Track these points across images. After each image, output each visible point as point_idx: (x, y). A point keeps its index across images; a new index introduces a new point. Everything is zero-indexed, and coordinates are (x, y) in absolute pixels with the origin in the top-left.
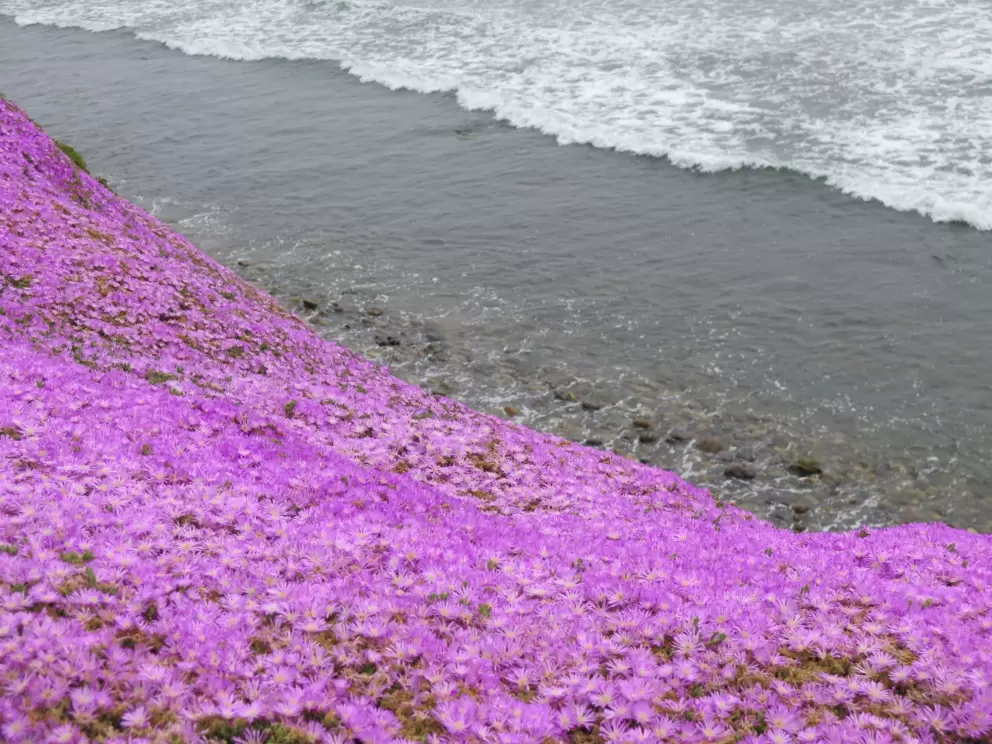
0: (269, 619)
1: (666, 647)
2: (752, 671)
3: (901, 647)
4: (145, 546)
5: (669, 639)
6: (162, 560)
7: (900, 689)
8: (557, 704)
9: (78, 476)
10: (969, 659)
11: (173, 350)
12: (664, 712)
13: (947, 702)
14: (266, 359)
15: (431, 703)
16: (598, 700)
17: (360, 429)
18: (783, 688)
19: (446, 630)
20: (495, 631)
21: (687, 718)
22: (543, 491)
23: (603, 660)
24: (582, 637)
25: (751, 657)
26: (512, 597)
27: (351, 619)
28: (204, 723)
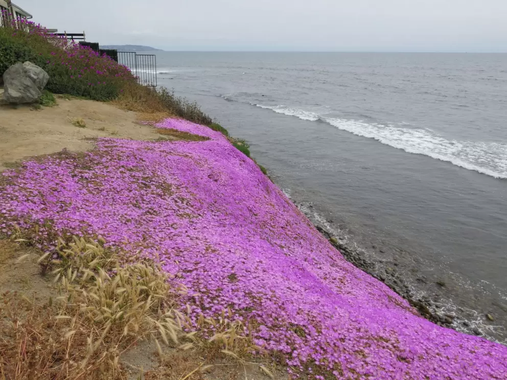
0: (300, 309)
1: (359, 330)
2: (371, 337)
3: (398, 340)
4: (283, 291)
5: (360, 329)
6: (285, 294)
7: (395, 347)
8: (339, 334)
9: (273, 275)
10: (408, 346)
11: (283, 235)
12: (355, 340)
13: (401, 351)
14: (302, 241)
15: (321, 329)
16: (346, 335)
17: (319, 267)
18: (375, 341)
19: (325, 319)
20: (333, 320)
21: (359, 342)
22: (352, 290)
23: (348, 329)
24: (346, 325)
25: (372, 335)
26: (337, 314)
27: (312, 313)
28: (289, 323)
